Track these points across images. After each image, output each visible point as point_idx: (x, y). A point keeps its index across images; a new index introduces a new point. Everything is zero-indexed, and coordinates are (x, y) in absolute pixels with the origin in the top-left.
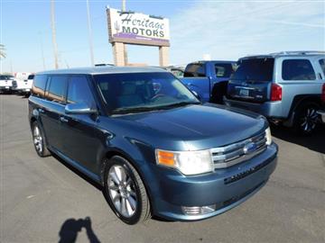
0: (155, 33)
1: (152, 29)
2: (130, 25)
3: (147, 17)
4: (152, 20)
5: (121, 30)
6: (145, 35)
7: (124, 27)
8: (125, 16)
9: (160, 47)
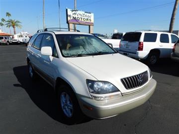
0: (87, 19)
1: (86, 18)
2: (76, 16)
3: (84, 13)
4: (86, 14)
5: (72, 18)
6: (83, 20)
7: (73, 17)
8: (74, 12)
9: (89, 26)
